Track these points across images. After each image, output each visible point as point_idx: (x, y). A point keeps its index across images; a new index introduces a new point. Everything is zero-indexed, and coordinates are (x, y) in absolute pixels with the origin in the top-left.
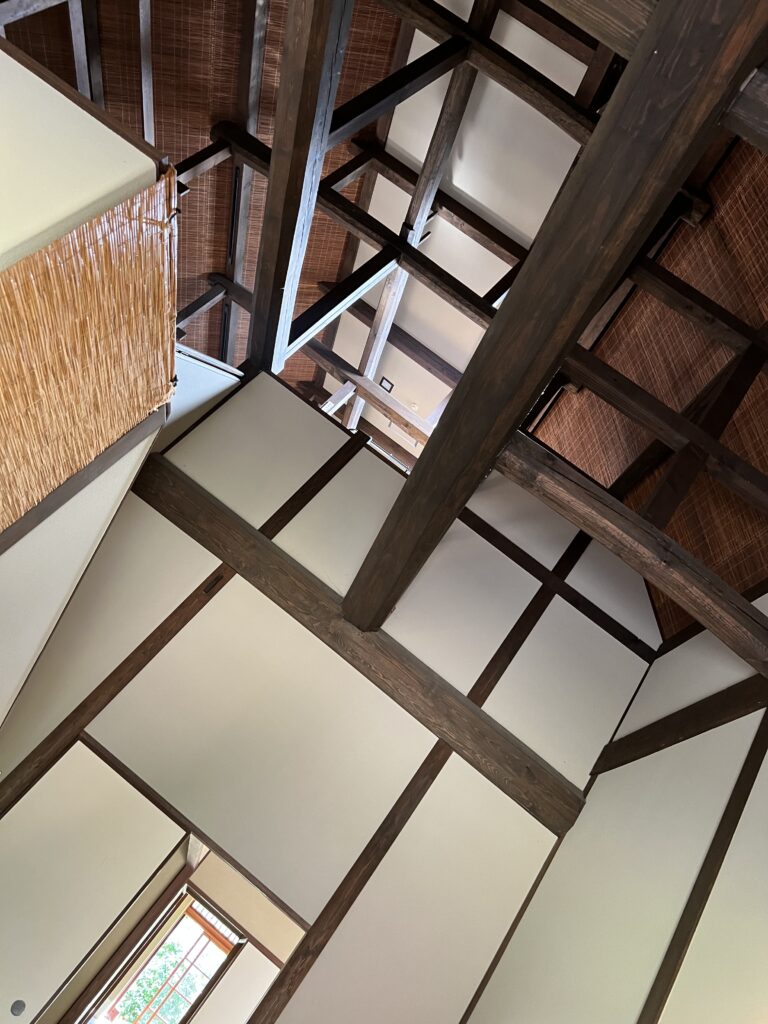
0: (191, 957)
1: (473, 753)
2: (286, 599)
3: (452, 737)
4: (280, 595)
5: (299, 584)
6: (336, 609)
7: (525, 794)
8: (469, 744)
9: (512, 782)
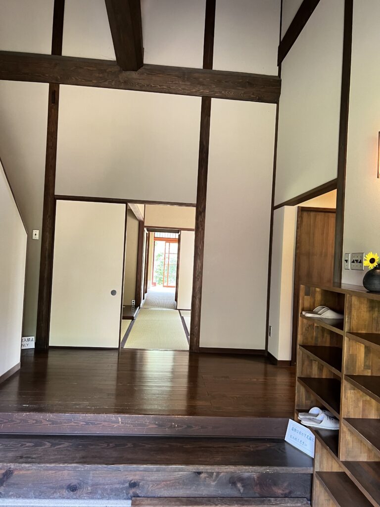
0: (167, 252)
1: (221, 92)
2: (91, 81)
3: (207, 92)
4: (87, 81)
5: (91, 69)
6: (117, 68)
7: (253, 94)
8: (216, 90)
9: (244, 93)
